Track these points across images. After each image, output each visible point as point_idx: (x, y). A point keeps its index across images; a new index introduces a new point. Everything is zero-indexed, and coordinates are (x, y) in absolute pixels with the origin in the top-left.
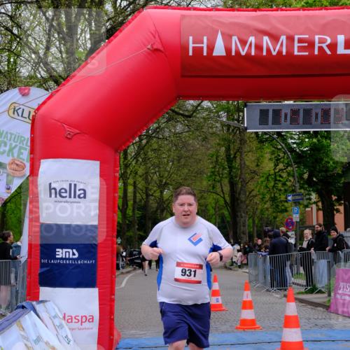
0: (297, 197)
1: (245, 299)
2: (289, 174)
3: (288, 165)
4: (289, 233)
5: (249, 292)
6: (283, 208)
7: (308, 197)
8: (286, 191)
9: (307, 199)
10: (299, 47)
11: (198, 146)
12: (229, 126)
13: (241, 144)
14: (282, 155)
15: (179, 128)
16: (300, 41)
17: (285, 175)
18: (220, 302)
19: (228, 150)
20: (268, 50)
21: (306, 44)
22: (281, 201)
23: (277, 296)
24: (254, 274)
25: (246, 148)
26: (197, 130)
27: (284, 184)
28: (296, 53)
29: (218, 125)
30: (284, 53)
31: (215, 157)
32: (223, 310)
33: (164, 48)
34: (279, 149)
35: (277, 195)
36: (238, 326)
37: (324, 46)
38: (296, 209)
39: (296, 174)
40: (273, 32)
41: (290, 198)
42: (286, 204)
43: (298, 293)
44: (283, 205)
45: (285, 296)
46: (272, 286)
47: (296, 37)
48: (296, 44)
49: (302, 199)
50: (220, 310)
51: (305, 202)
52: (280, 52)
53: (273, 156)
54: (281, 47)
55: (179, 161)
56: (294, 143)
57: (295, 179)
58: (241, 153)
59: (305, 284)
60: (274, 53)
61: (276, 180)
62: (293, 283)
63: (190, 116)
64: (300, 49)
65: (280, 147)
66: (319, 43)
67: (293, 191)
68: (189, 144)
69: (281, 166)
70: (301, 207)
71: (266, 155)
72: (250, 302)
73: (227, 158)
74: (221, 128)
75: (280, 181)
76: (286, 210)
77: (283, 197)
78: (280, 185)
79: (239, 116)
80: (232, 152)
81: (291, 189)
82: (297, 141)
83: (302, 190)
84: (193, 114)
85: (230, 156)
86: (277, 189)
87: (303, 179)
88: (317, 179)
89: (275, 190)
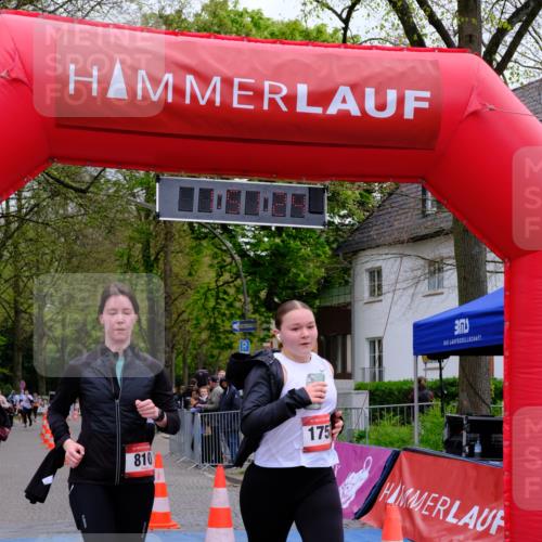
0: (250, 326)
2: (238, 290)
3: (238, 276)
6: (226, 341)
7: (265, 326)
8: (232, 316)
9: (264, 329)
10: (239, 96)
11: (100, 239)
13: (166, 239)
14: (228, 260)
15: (71, 208)
16: (242, 87)
17: (232, 291)
19: (147, 247)
20: (194, 97)
21: (251, 93)
22: (226, 332)
25: (174, 247)
27: (230, 305)
28: (236, 104)
30: (218, 103)
31: (125, 258)
35: (218, 321)
37: (278, 97)
38: (245, 344)
40: (201, 69)
41: (236, 326)
42: (231, 335)
44: (227, 338)
46: (204, 461)
47: (236, 81)
48: (236, 92)
49: (255, 329)
51: (262, 334)
52: (211, 102)
53: (215, 262)
54: (212, 93)
56: (247, 243)
57: (246, 298)
58: (166, 253)
60: (203, 102)
61: (217, 298)
64: (242, 99)
66: (271, 93)
67: (243, 316)
68: (85, 236)
69: (226, 276)
70: (255, 340)
71: (205, 259)
73: (145, 261)
74: (135, 213)
75: (224, 299)
77: (227, 325)
78: (224, 306)
80: (152, 251)
81: (239, 313)
82: (252, 241)
83: (257, 316)
84: (89, 187)
85: (149, 257)
86: (219, 312)
87: (259, 298)
88: (280, 299)
89: (216, 313)
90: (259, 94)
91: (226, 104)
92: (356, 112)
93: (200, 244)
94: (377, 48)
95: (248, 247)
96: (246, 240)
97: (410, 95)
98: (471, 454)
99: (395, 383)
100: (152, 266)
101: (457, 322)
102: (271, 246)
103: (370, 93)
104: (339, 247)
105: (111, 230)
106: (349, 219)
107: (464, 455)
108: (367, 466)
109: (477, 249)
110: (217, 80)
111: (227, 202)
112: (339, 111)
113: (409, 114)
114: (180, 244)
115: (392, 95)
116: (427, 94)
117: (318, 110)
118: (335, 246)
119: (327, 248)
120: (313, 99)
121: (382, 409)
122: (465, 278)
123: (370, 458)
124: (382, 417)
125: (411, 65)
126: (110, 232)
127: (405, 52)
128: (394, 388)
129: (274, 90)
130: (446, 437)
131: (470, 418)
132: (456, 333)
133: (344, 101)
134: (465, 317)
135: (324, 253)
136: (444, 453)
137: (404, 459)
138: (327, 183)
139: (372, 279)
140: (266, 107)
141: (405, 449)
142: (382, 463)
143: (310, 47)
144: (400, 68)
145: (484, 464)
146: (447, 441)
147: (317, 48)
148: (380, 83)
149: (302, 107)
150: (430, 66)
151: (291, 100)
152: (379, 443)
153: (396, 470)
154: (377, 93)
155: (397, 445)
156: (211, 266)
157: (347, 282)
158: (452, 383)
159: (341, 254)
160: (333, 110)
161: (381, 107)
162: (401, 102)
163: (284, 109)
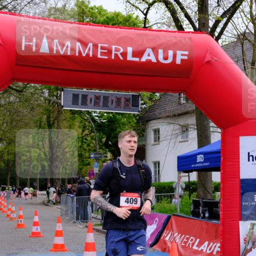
0: (99, 156)
1: (57, 229)
2: (92, 138)
3: (92, 132)
4: (91, 181)
5: (60, 224)
6: (87, 162)
7: (105, 155)
8: (89, 150)
9: (104, 157)
10: (101, 52)
11: (26, 113)
12: (50, 101)
13: (58, 114)
14: (87, 124)
15: (12, 99)
16: (102, 48)
17: (89, 138)
18: (39, 231)
19: (49, 117)
20: (80, 52)
21: (106, 51)
22: (86, 158)
23: (81, 226)
24: (64, 210)
25: (62, 117)
26: (26, 101)
27: (88, 145)
28: (99, 56)
29: (42, 99)
30: (91, 55)
31: (39, 122)
32: (41, 237)
33: (3, 43)
34: (86, 120)
35: (83, 153)
36: (52, 248)
37: (118, 53)
38: (96, 164)
39: (97, 138)
40: (83, 39)
41: (92, 156)
42: (89, 160)
43: (96, 225)
44: (87, 160)
45: (87, 227)
46: (77, 219)
47: (100, 45)
48: (99, 51)
49: (101, 157)
50: (39, 237)
51: (103, 159)
52: (88, 55)
53: (81, 125)
54: (89, 51)
55: (11, 123)
57: (96, 142)
58: (58, 120)
59: (101, 218)
60: (84, 55)
61: (82, 142)
62: (92, 217)
63: (21, 92)
64: (102, 54)
65: (86, 118)
66: (115, 51)
67: (95, 150)
68: (19, 112)
69: (87, 132)
70: (100, 162)
71: (76, 123)
72: (61, 231)
73: (48, 124)
74: (44, 101)
75: (85, 142)
76: (89, 164)
77: (87, 155)
78: (85, 146)
79: (57, 93)
80: (51, 119)
81: (93, 149)
82: (99, 115)
83: (101, 150)
84: (23, 89)
85: (50, 122)
86: (83, 148)
87: (102, 142)
88: (112, 143)
89: (82, 149)
90: (110, 52)
91: (95, 56)
92: (154, 60)
93: (74, 116)
94: (164, 31)
95: (97, 118)
96: (96, 115)
97: (179, 53)
98: (204, 217)
99: (166, 183)
100: (51, 126)
101: (198, 156)
102: (108, 118)
103: (161, 52)
104: (140, 119)
105: (32, 109)
106: (145, 106)
107: (200, 218)
108: (156, 223)
109: (206, 122)
110: (90, 45)
111: (95, 101)
112: (147, 60)
113: (178, 62)
114: (65, 116)
115: (171, 53)
116: (187, 53)
117: (137, 59)
118: (138, 118)
119: (134, 119)
120: (135, 54)
121: (161, 196)
122: (201, 135)
123: (157, 219)
124: (161, 199)
125: (179, 39)
126: (32, 110)
127: (177, 33)
128: (166, 185)
129: (117, 50)
130: (192, 209)
131: (204, 200)
132: (198, 161)
133: (149, 55)
134: (202, 154)
135: (133, 121)
136: (191, 217)
137: (173, 219)
138: (141, 93)
139: (155, 134)
140: (113, 57)
141: (174, 215)
142: (163, 221)
143: (133, 30)
144: (174, 40)
145: (210, 222)
146: (193, 211)
147: (136, 31)
148: (165, 47)
149: (130, 57)
150: (188, 40)
151: (124, 54)
152: (161, 212)
153: (169, 225)
154: (164, 52)
155: (169, 212)
156: (79, 127)
157: (143, 135)
158: (193, 183)
159: (141, 122)
160: (144, 59)
161: (166, 58)
162: (175, 56)
163: (121, 58)
